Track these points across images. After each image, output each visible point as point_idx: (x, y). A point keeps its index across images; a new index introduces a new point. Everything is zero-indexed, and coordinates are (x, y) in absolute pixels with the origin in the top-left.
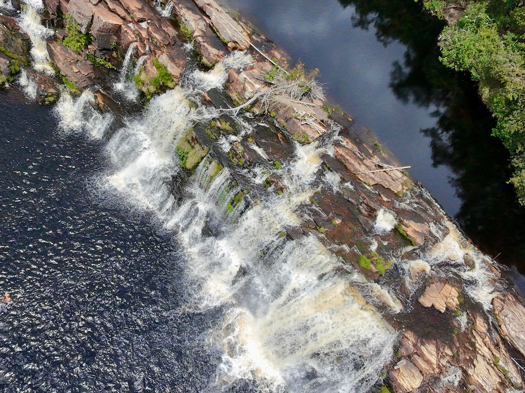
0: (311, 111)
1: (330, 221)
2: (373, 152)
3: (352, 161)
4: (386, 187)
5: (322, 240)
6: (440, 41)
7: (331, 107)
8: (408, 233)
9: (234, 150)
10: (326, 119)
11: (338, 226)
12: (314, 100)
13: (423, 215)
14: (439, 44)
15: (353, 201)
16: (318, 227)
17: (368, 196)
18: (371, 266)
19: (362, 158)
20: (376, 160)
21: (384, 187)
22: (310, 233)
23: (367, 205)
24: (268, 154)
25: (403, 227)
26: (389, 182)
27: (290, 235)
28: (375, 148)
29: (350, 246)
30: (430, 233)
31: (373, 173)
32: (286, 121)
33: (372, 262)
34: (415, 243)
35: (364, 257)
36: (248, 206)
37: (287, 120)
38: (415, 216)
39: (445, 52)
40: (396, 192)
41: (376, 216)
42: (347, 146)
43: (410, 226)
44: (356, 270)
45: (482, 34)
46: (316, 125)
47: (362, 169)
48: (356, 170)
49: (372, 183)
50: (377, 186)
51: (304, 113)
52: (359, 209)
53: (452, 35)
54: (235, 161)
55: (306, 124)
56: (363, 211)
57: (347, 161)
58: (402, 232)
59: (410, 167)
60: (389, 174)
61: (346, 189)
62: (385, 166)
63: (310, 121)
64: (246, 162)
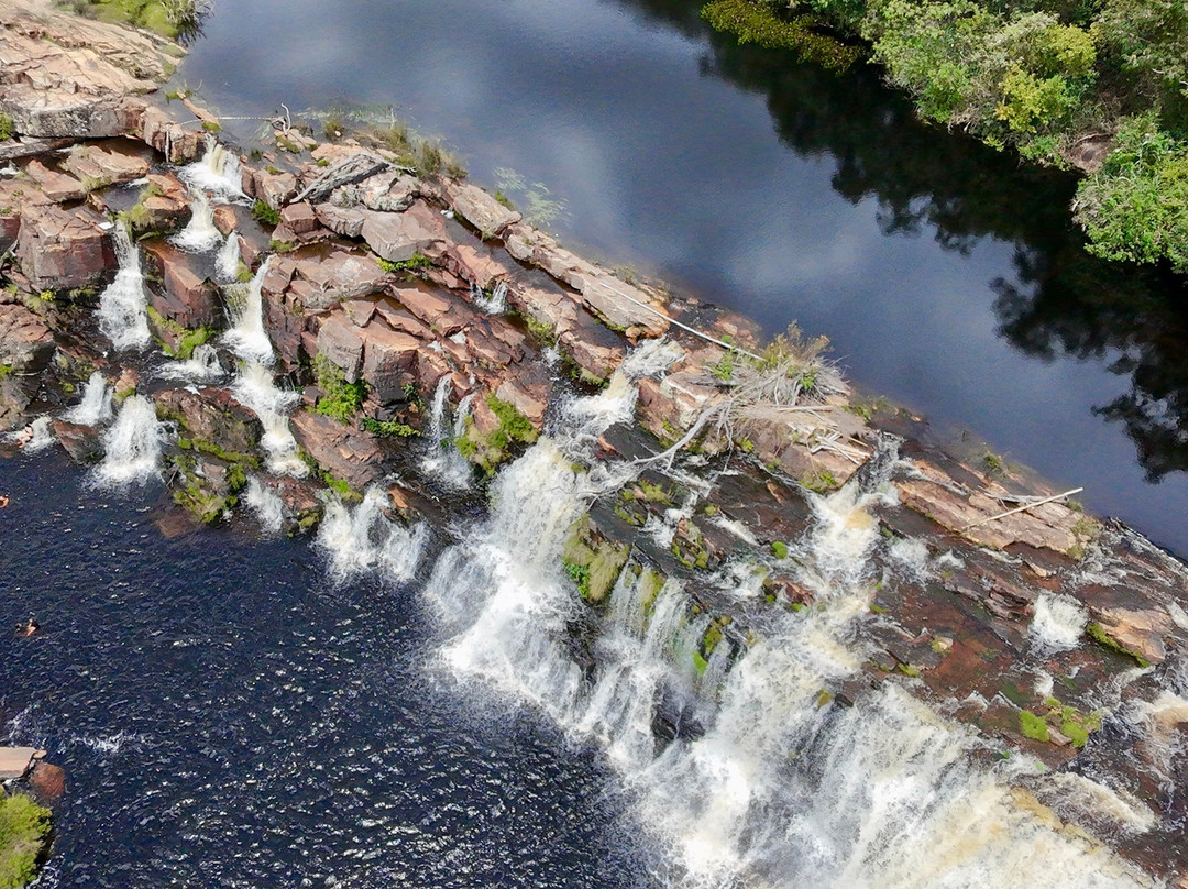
0: (825, 422)
1: (925, 646)
2: (986, 477)
3: (943, 505)
4: (1037, 546)
5: (918, 693)
6: (1073, 214)
7: (869, 403)
8: (1119, 638)
9: (683, 539)
10: (862, 430)
11: (948, 654)
12: (828, 399)
13: (1145, 590)
14: (1075, 219)
15: (969, 592)
16: (901, 666)
17: (1001, 574)
18: (1051, 730)
19: (962, 493)
20: (998, 491)
21: (1034, 547)
22: (886, 682)
23: (1003, 594)
24: (755, 530)
25: (1105, 627)
26: (1040, 532)
27: (842, 695)
28: (989, 466)
29: (987, 694)
30: (1176, 628)
31: (998, 520)
32: (779, 455)
33: (1050, 723)
34: (1145, 658)
35: (1027, 714)
36: (736, 651)
37: (779, 452)
38: (1127, 597)
39: (1094, 233)
40: (1063, 551)
41: (1031, 615)
42: (923, 476)
43: (1120, 621)
44: (1016, 748)
45: (1165, 173)
46: (844, 447)
47: (970, 517)
48: (957, 522)
49: (1002, 543)
50: (1015, 547)
51: (812, 428)
52: (986, 606)
53: (1099, 194)
54: (688, 559)
55: (822, 449)
56: (998, 609)
57: (931, 509)
58: (1104, 639)
59: (1081, 489)
60: (1036, 513)
61: (945, 566)
62: (1022, 499)
63: (829, 442)
64: (711, 558)
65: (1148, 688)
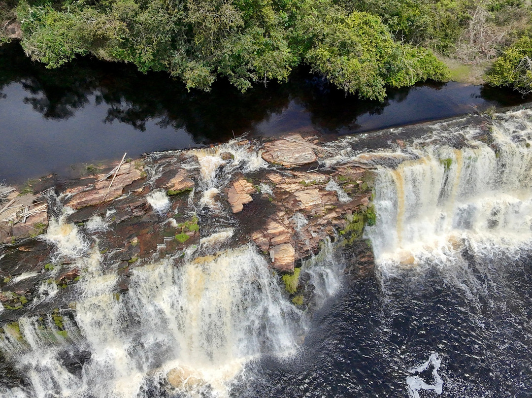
0: (17, 208)
1: (130, 247)
2: (94, 175)
3: (89, 198)
4: (131, 183)
5: (144, 263)
6: (30, 57)
7: (26, 186)
8: (178, 189)
9: (7, 301)
10: (35, 198)
11: (140, 242)
12: (9, 198)
13: (171, 167)
14: (33, 59)
15: (126, 217)
16: (129, 261)
17: (129, 202)
18: (188, 234)
19: (92, 187)
20: (102, 177)
21: (130, 184)
22: (130, 271)
23: (136, 208)
24: (31, 270)
25: (172, 189)
26: (127, 178)
27: (122, 289)
28: (91, 171)
29: (162, 242)
30: (188, 171)
31: (111, 186)
32: (12, 235)
33: (185, 232)
34: (190, 188)
35: (177, 236)
37: (11, 233)
38: (170, 174)
39: (44, 60)
40: (139, 177)
41: (150, 206)
42: (73, 194)
43: (174, 184)
44: (184, 249)
45: (48, 22)
46: (34, 210)
47: (102, 193)
48: (100, 199)
49: (120, 192)
50: (125, 190)
51: (14, 214)
52: (135, 216)
53: (32, 44)
54: (18, 306)
55: (27, 218)
56: (140, 214)
57: (87, 202)
58: (175, 193)
59: (126, 153)
60: (121, 173)
61: (111, 216)
62: (112, 172)
63: (26, 213)
64: (26, 296)
65: (199, 195)
